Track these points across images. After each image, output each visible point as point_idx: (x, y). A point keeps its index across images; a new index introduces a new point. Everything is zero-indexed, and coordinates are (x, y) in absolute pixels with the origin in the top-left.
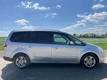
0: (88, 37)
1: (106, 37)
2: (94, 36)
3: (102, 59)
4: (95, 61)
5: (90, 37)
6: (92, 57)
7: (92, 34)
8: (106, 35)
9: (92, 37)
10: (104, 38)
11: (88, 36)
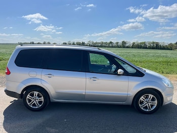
0: (145, 48)
1: (176, 49)
2: (157, 47)
3: (169, 99)
4: (156, 102)
5: (150, 48)
6: (152, 96)
7: (153, 43)
8: (176, 45)
9: (153, 48)
10: (172, 50)
11: (146, 46)
